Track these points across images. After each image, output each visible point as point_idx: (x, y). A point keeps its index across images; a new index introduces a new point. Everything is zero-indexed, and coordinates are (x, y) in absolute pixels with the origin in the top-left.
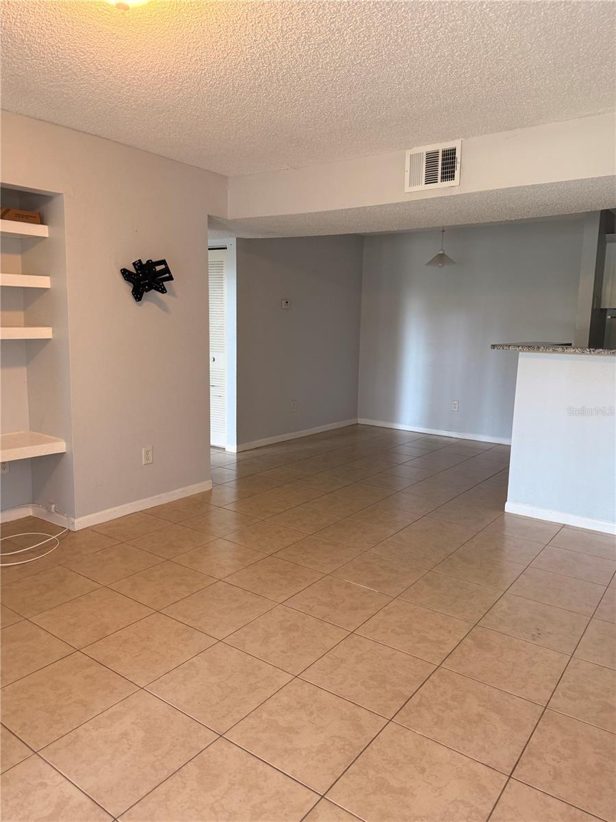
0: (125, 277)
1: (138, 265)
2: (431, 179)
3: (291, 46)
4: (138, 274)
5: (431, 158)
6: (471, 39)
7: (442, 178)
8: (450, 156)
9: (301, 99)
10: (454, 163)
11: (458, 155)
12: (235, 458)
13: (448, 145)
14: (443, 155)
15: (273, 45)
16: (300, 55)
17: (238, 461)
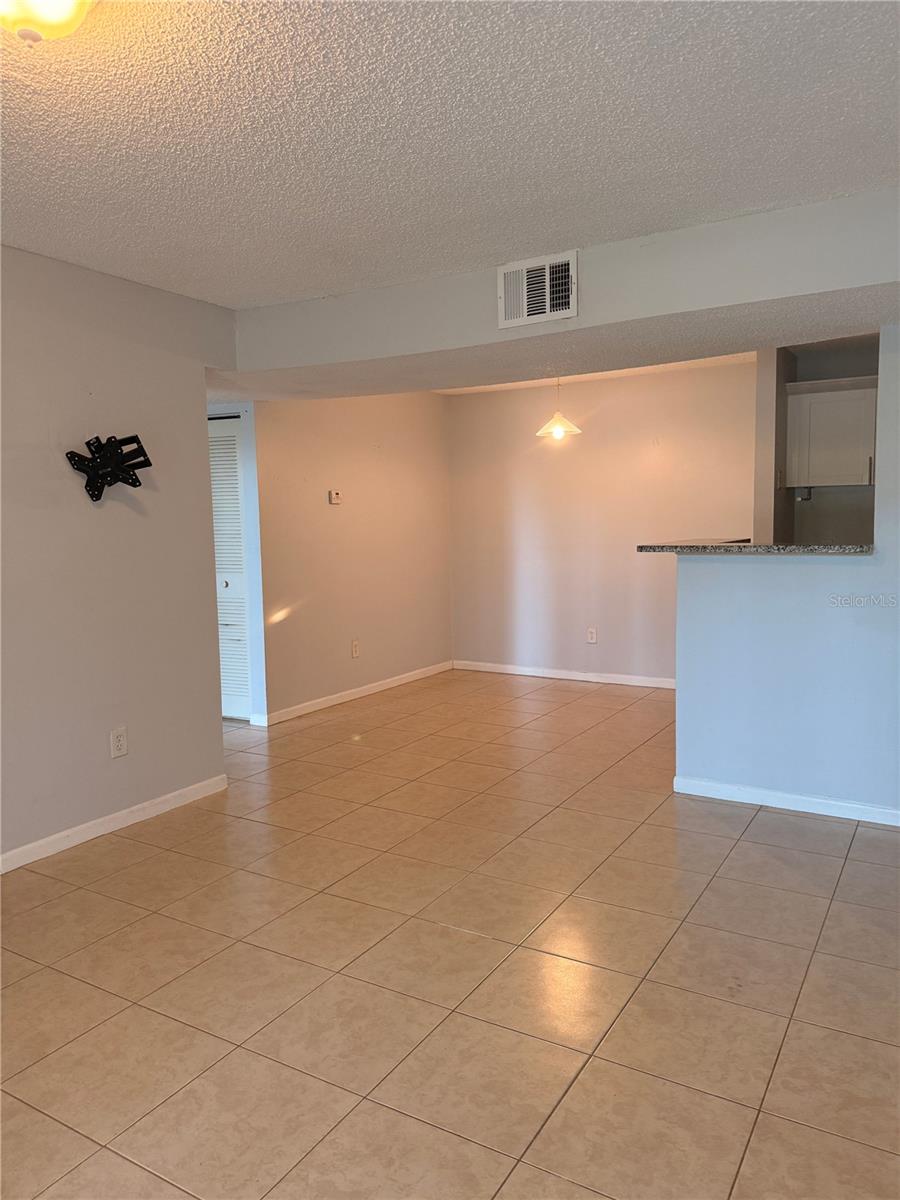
0: (73, 466)
1: (95, 445)
2: (535, 308)
3: (312, 107)
4: (93, 459)
5: (535, 276)
6: (580, 98)
7: (552, 306)
8: (561, 273)
9: (335, 189)
10: (567, 284)
11: (572, 272)
12: (265, 734)
13: (559, 259)
14: (552, 273)
15: (283, 105)
16: (327, 122)
17: (271, 740)
